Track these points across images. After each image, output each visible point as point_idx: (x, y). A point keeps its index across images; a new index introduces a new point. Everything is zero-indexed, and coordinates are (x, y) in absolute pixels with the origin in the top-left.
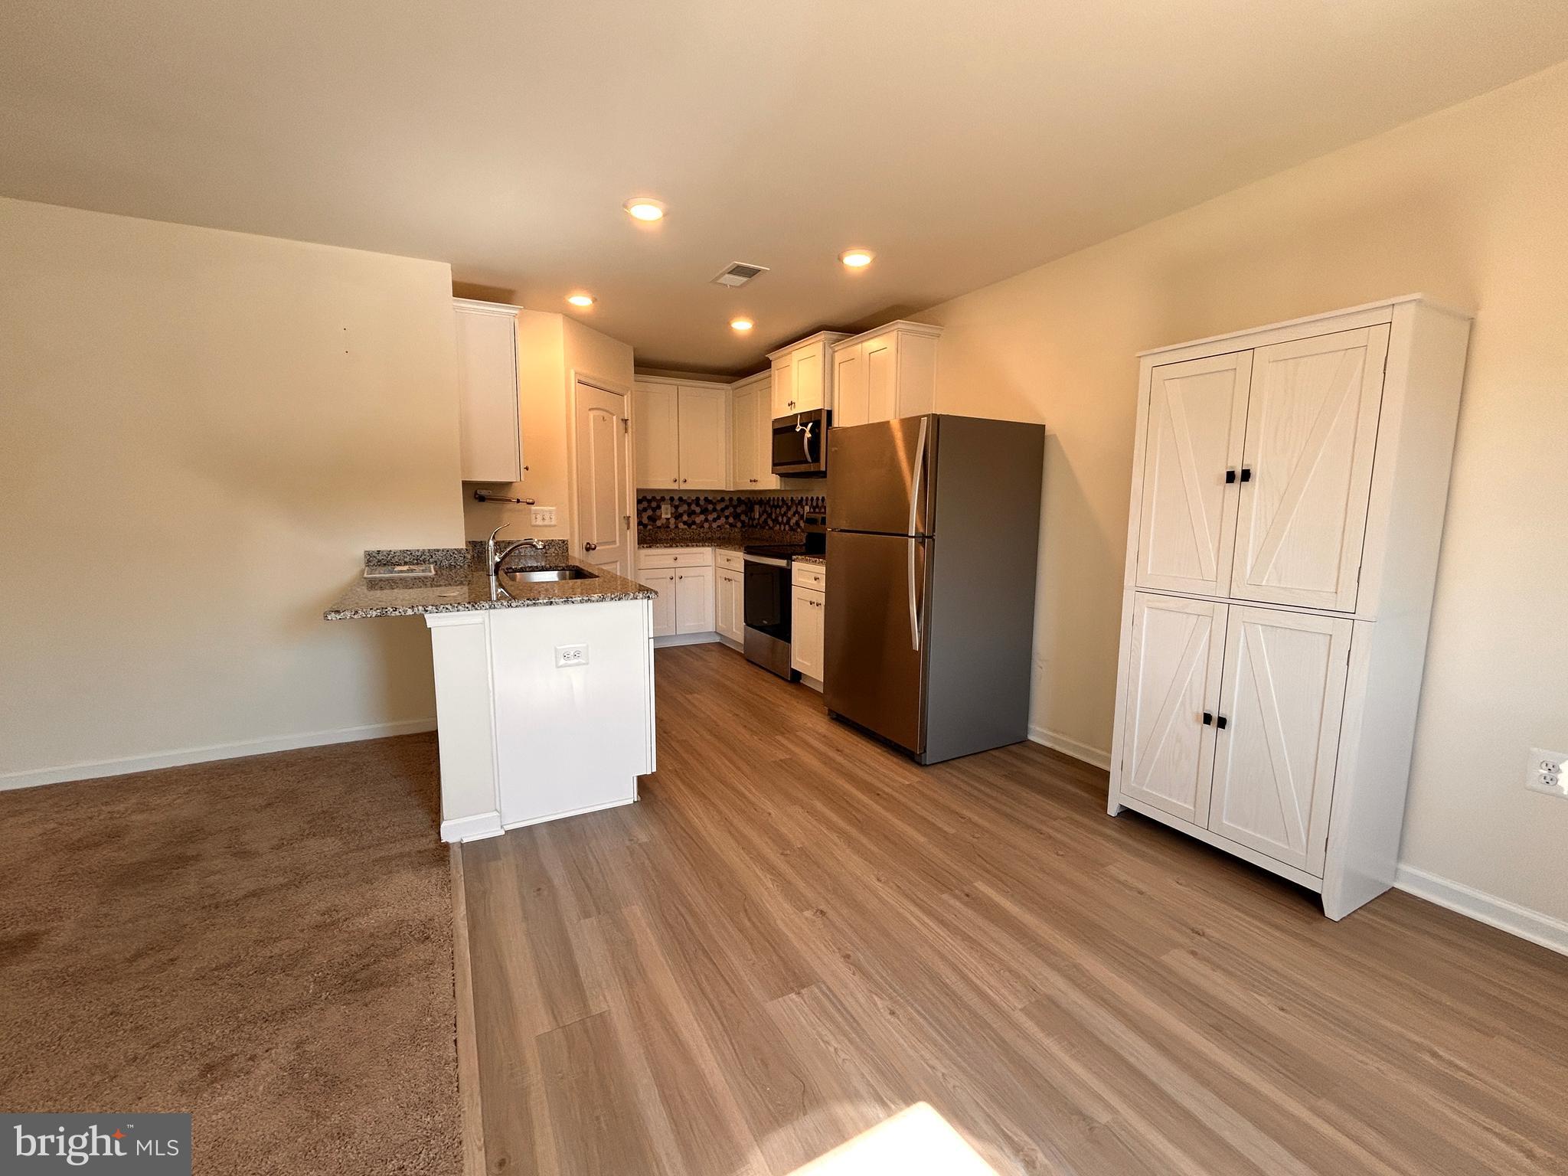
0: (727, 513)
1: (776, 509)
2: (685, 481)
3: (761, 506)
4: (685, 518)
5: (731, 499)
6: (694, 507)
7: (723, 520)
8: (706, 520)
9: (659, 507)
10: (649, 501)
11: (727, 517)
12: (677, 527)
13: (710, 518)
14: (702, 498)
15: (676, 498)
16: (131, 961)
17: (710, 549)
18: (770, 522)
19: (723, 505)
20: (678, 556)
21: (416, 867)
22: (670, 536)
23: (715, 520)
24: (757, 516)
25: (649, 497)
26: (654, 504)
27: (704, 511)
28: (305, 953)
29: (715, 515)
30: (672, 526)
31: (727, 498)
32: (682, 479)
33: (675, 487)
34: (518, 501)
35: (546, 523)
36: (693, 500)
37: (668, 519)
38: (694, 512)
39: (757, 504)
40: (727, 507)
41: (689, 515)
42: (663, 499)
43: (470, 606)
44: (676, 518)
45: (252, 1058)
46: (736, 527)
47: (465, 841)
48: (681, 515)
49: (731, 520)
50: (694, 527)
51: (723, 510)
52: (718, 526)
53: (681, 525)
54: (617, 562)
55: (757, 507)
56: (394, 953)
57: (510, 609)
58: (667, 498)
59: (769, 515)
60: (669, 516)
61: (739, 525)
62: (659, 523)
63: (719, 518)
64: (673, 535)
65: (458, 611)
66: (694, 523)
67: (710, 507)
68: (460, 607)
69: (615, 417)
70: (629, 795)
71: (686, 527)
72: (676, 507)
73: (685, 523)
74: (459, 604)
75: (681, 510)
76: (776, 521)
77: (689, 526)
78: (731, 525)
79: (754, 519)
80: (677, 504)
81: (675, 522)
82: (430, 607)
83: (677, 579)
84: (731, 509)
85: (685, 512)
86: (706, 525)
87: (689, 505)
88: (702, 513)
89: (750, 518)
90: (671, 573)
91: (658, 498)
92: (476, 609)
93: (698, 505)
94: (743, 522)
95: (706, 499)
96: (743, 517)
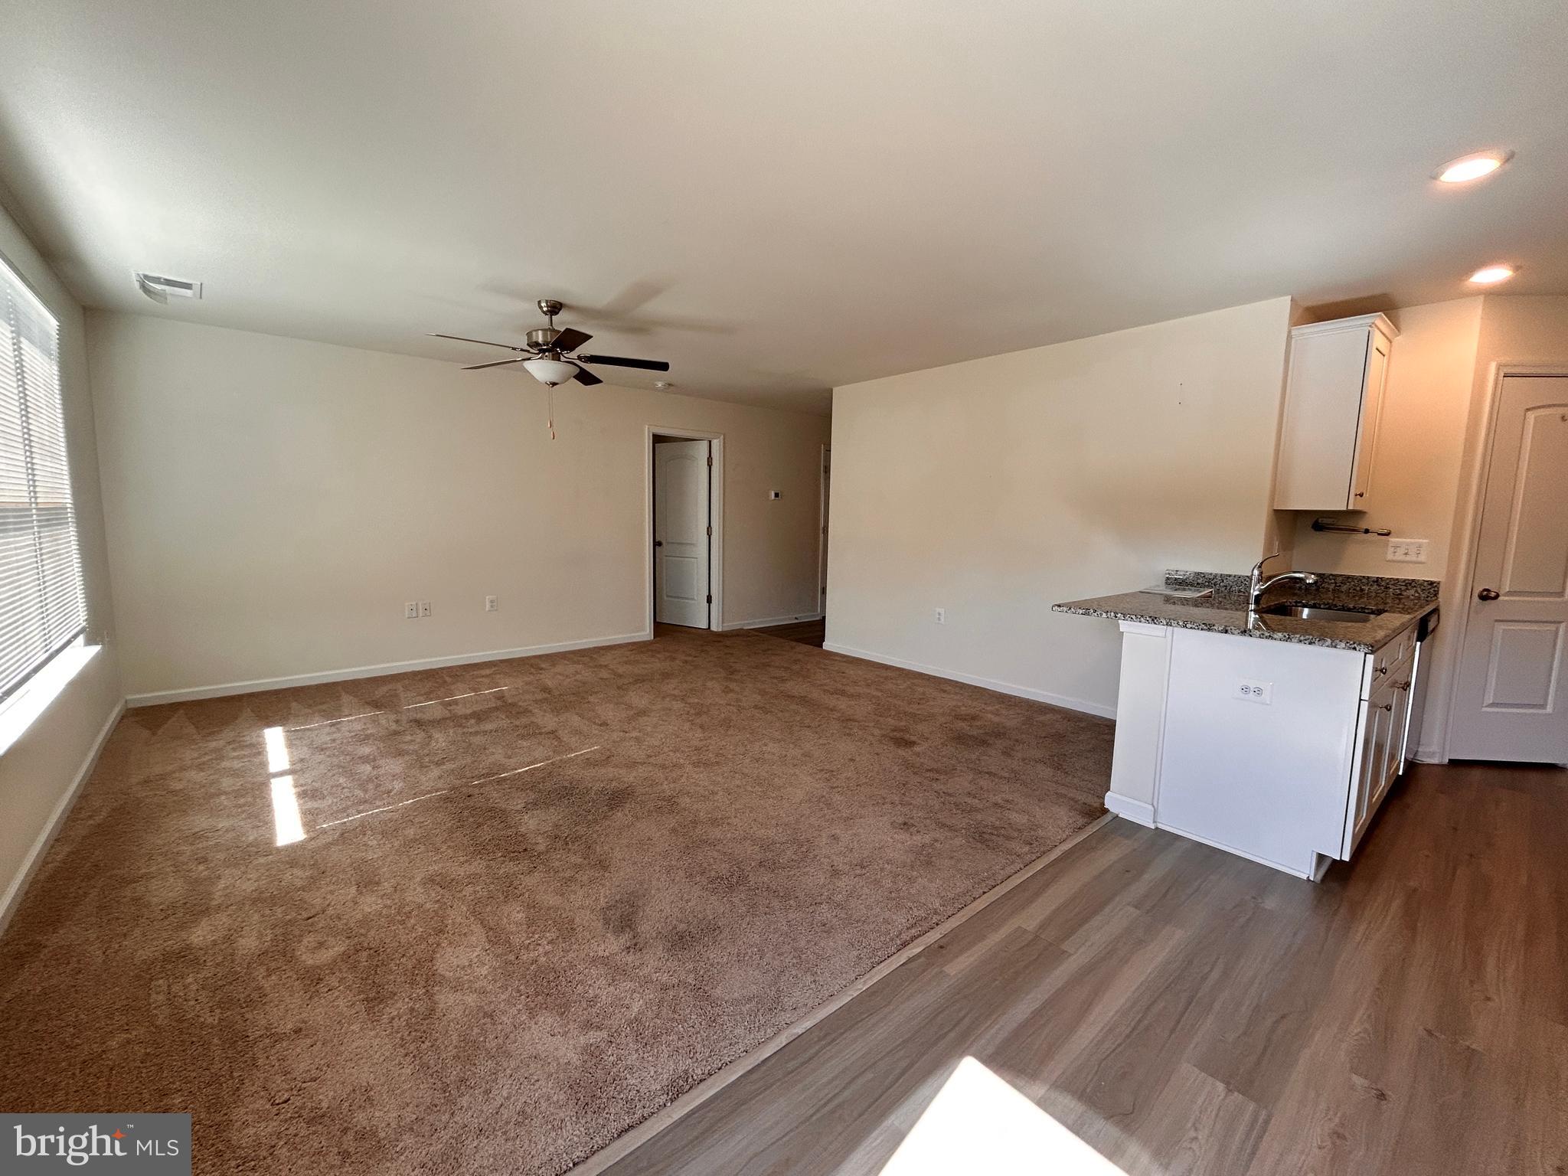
16: (928, 770)
21: (1072, 809)
28: (977, 810)
34: (1367, 531)
35: (1412, 557)
43: (1150, 620)
45: (918, 832)
47: (1120, 816)
56: (1008, 838)
57: (1185, 629)
65: (1140, 622)
68: (1142, 619)
70: (1306, 870)
74: (1142, 616)
82: (1120, 615)
92: (1155, 623)
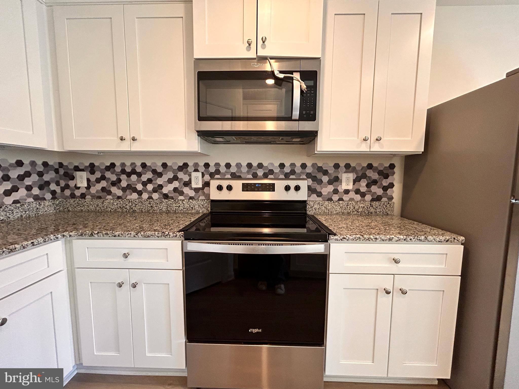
0: (28, 182)
1: (129, 176)
3: (92, 173)
5: (33, 164)
7: (22, 192)
11: (29, 188)
18: (115, 190)
19: (21, 171)
23: (8, 193)
24: (83, 184)
31: (26, 161)
40: (28, 174)
46: (45, 199)
49: (36, 191)
51: (21, 178)
52: (15, 202)
55: (82, 175)
59: (115, 183)
61: (48, 196)
76: (131, 188)
78: (36, 198)
79: (78, 188)
84: (34, 178)
94: (54, 193)
96: (53, 187)
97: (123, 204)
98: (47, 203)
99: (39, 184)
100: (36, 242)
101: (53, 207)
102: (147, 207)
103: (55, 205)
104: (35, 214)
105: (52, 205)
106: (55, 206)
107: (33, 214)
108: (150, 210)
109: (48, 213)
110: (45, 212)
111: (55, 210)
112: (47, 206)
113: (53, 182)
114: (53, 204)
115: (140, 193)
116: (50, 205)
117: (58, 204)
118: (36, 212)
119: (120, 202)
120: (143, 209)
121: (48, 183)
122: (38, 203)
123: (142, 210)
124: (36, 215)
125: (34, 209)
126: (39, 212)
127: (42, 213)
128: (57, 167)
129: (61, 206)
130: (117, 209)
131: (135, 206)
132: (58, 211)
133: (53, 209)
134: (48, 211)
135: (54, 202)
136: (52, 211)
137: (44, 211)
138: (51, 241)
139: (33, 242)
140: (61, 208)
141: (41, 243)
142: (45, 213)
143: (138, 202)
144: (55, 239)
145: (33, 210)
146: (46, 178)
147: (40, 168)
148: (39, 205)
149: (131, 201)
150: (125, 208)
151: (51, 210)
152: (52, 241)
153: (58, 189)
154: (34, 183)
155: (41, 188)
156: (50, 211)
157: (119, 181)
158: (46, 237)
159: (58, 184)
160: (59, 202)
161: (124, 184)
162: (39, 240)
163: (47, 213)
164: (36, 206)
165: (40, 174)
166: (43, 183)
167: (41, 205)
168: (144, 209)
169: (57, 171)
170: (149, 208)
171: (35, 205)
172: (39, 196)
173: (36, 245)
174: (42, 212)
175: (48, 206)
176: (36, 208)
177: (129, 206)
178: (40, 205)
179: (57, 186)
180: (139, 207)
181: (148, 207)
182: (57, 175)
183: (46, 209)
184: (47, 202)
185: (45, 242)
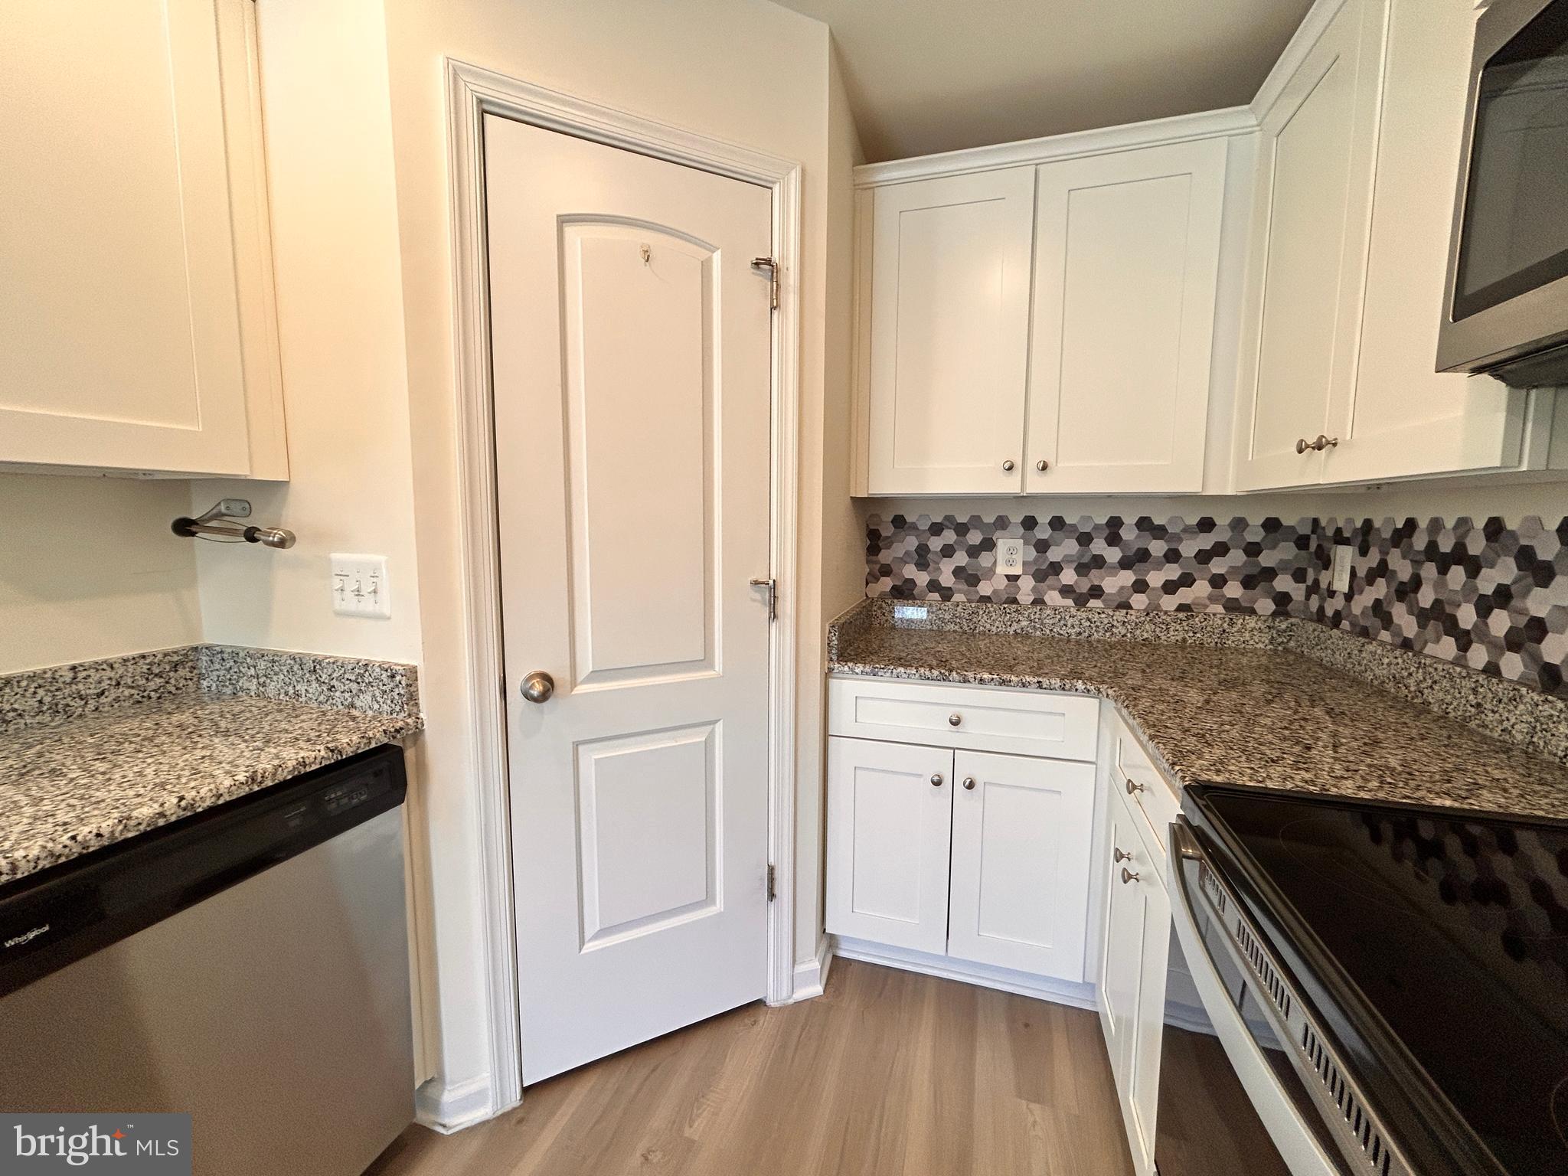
0: (1218, 566)
1: (1443, 570)
2: (1044, 468)
3: (1364, 551)
4: (1068, 576)
5: (1239, 524)
6: (1099, 546)
7: (1201, 589)
8: (1141, 586)
9: (989, 545)
10: (962, 530)
11: (1218, 581)
12: (1038, 602)
13: (1156, 579)
14: (1130, 519)
15: (1044, 519)
17: (1092, 703)
18: (1401, 614)
19: (1206, 542)
20: (964, 713)
22: (1015, 626)
23: (1170, 588)
24: (1342, 585)
25: (962, 519)
26: (975, 538)
27: (1137, 559)
29: (1173, 572)
30: (1025, 596)
31: (1223, 520)
32: (1033, 463)
33: (1010, 485)
35: (367, 605)
36: (1097, 527)
37: (1013, 579)
38: (1099, 562)
39: (1346, 542)
40: (1221, 549)
41: (1082, 569)
42: (1002, 523)
44: (1040, 576)
46: (1252, 612)
48: (1056, 568)
49: (1233, 590)
50: (1093, 603)
51: (1203, 557)
52: (1182, 608)
53: (1053, 598)
54: (716, 721)
55: (1345, 556)
58: (1016, 518)
59: (1406, 591)
60: (1017, 570)
61: (1266, 606)
62: (985, 588)
63: (1187, 580)
64: (1025, 623)
66: (1096, 592)
67: (1157, 548)
69: (717, 257)
71: (1070, 602)
72: (1042, 547)
73: (1066, 591)
75: (1054, 554)
76: (1440, 617)
77: (1081, 601)
78: (1233, 607)
79: (1332, 594)
80: (1045, 536)
81: (1034, 590)
83: (959, 788)
84: (1236, 557)
85: (1068, 559)
86: (1139, 601)
87: (1085, 539)
88: (1125, 564)
89: (1314, 589)
90: (940, 763)
91: (989, 519)
93: (1113, 539)
94: (1282, 600)
95: (1144, 524)
96: (1284, 583)
97: (1402, 669)
98: (1252, 622)
99: (1245, 572)
100: (1045, 682)
101: (1267, 635)
102: (1463, 701)
103: (1274, 632)
104: (1216, 643)
105: (1267, 630)
106: (1275, 635)
107: (1211, 642)
108: (1470, 717)
109: (1249, 649)
110: (1244, 643)
111: (1271, 643)
112: (1250, 629)
113: (1284, 570)
114: (1269, 627)
115: (1464, 641)
116: (1260, 629)
117: (1285, 631)
118: (1219, 638)
119: (1396, 658)
120: (1452, 707)
121: (1270, 574)
122: (1227, 619)
123: (1448, 710)
124: (1219, 645)
125: (1216, 631)
126: (1228, 640)
127: (1234, 645)
128: (1306, 530)
129: (1293, 638)
130: (1387, 681)
131: (1431, 687)
132: (1280, 648)
133: (1267, 641)
134: (1252, 642)
135: (1272, 624)
136: (1261, 645)
137: (1239, 640)
138: (1075, 693)
139: (1041, 682)
140: (1292, 644)
141: (1055, 689)
142: (1243, 645)
143: (1441, 674)
144: (1083, 692)
145: (1214, 633)
146: (1267, 559)
147: (1255, 535)
148: (1228, 625)
149: (1425, 664)
150: (1405, 685)
151: (1262, 642)
152: (1077, 693)
153: (1297, 591)
154: (1234, 570)
155: (1248, 583)
156: (1257, 643)
157: (1416, 582)
158: (1068, 681)
159: (1299, 576)
160: (1290, 626)
161: (1426, 597)
162: (1053, 683)
163: (1247, 647)
164: (1221, 625)
165: (1253, 550)
166: (1255, 571)
167: (1234, 625)
168: (1454, 709)
169: (1302, 542)
170: (1470, 708)
171: (1220, 622)
172: (1239, 602)
173: (1045, 689)
174: (1233, 642)
175: (1252, 631)
176: (1221, 629)
177: (1416, 681)
178: (1232, 624)
179: (1297, 581)
180: (1441, 695)
181: (1468, 706)
182: (1303, 552)
183: (1247, 635)
184: (1254, 622)
185: (1063, 689)
